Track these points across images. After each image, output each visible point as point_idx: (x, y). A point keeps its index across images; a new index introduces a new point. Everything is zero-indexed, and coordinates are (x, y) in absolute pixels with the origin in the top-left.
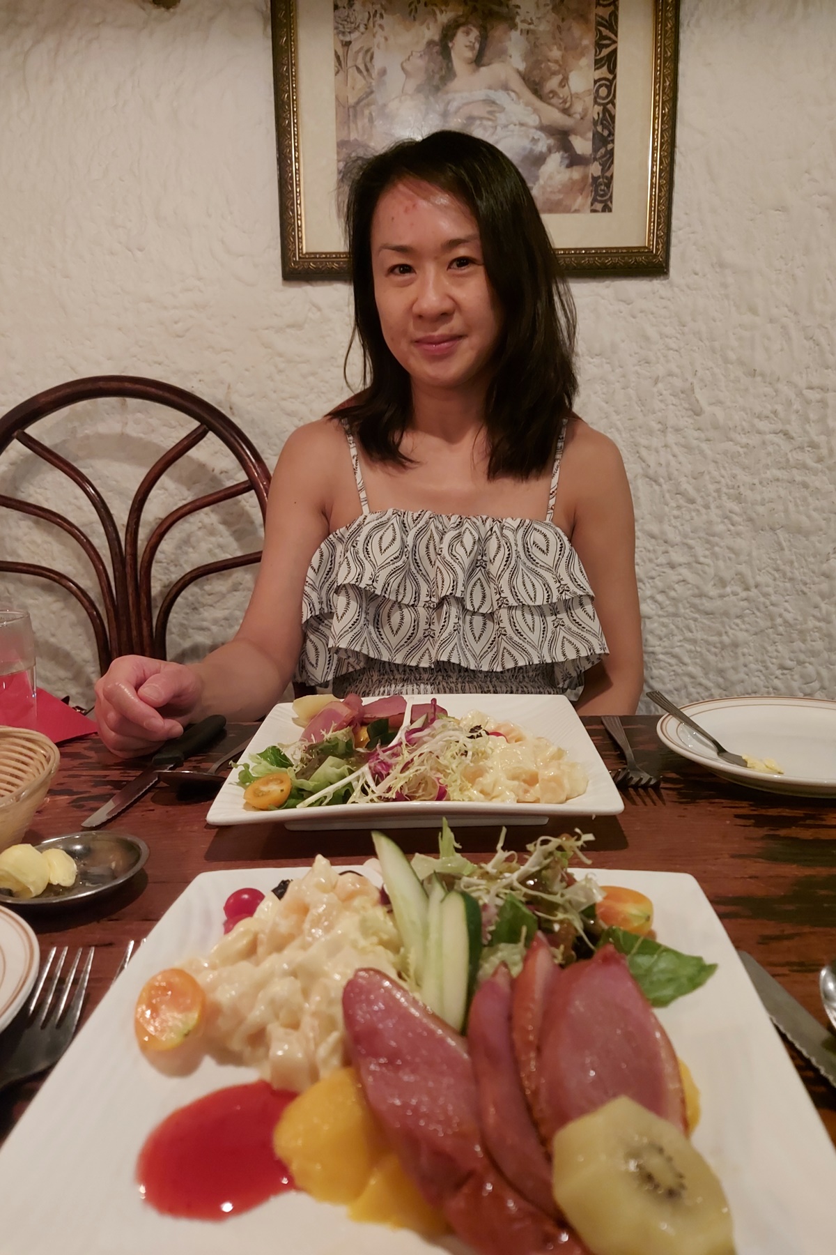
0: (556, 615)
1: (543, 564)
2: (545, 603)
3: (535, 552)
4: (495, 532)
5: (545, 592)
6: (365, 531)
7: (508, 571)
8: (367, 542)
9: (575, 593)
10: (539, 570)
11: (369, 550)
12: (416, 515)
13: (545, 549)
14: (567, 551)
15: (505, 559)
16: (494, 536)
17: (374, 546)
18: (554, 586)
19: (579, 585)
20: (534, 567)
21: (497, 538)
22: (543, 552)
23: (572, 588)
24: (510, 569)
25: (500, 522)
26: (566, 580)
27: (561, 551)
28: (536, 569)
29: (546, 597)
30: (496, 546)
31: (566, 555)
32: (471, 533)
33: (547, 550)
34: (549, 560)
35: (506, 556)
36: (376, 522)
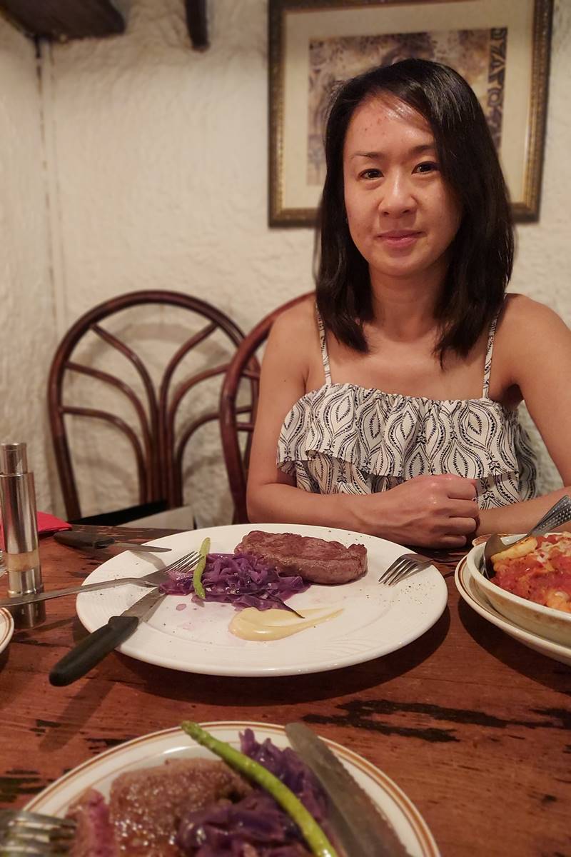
0: (486, 488)
1: (476, 443)
2: (476, 478)
3: (471, 433)
4: (432, 415)
5: (478, 468)
6: (326, 401)
7: (440, 452)
8: (327, 411)
9: (505, 470)
10: (472, 448)
11: (329, 419)
12: (367, 392)
13: (478, 430)
14: (499, 430)
15: (438, 442)
16: (431, 419)
17: (332, 416)
18: (486, 462)
19: (508, 462)
20: (468, 446)
21: (434, 420)
22: (477, 432)
23: (503, 465)
24: (442, 450)
25: (438, 405)
26: (497, 457)
27: (492, 430)
28: (470, 447)
29: (478, 473)
30: (432, 428)
31: (497, 434)
32: (411, 417)
33: (480, 430)
34: (482, 439)
35: (439, 439)
36: (333, 395)
